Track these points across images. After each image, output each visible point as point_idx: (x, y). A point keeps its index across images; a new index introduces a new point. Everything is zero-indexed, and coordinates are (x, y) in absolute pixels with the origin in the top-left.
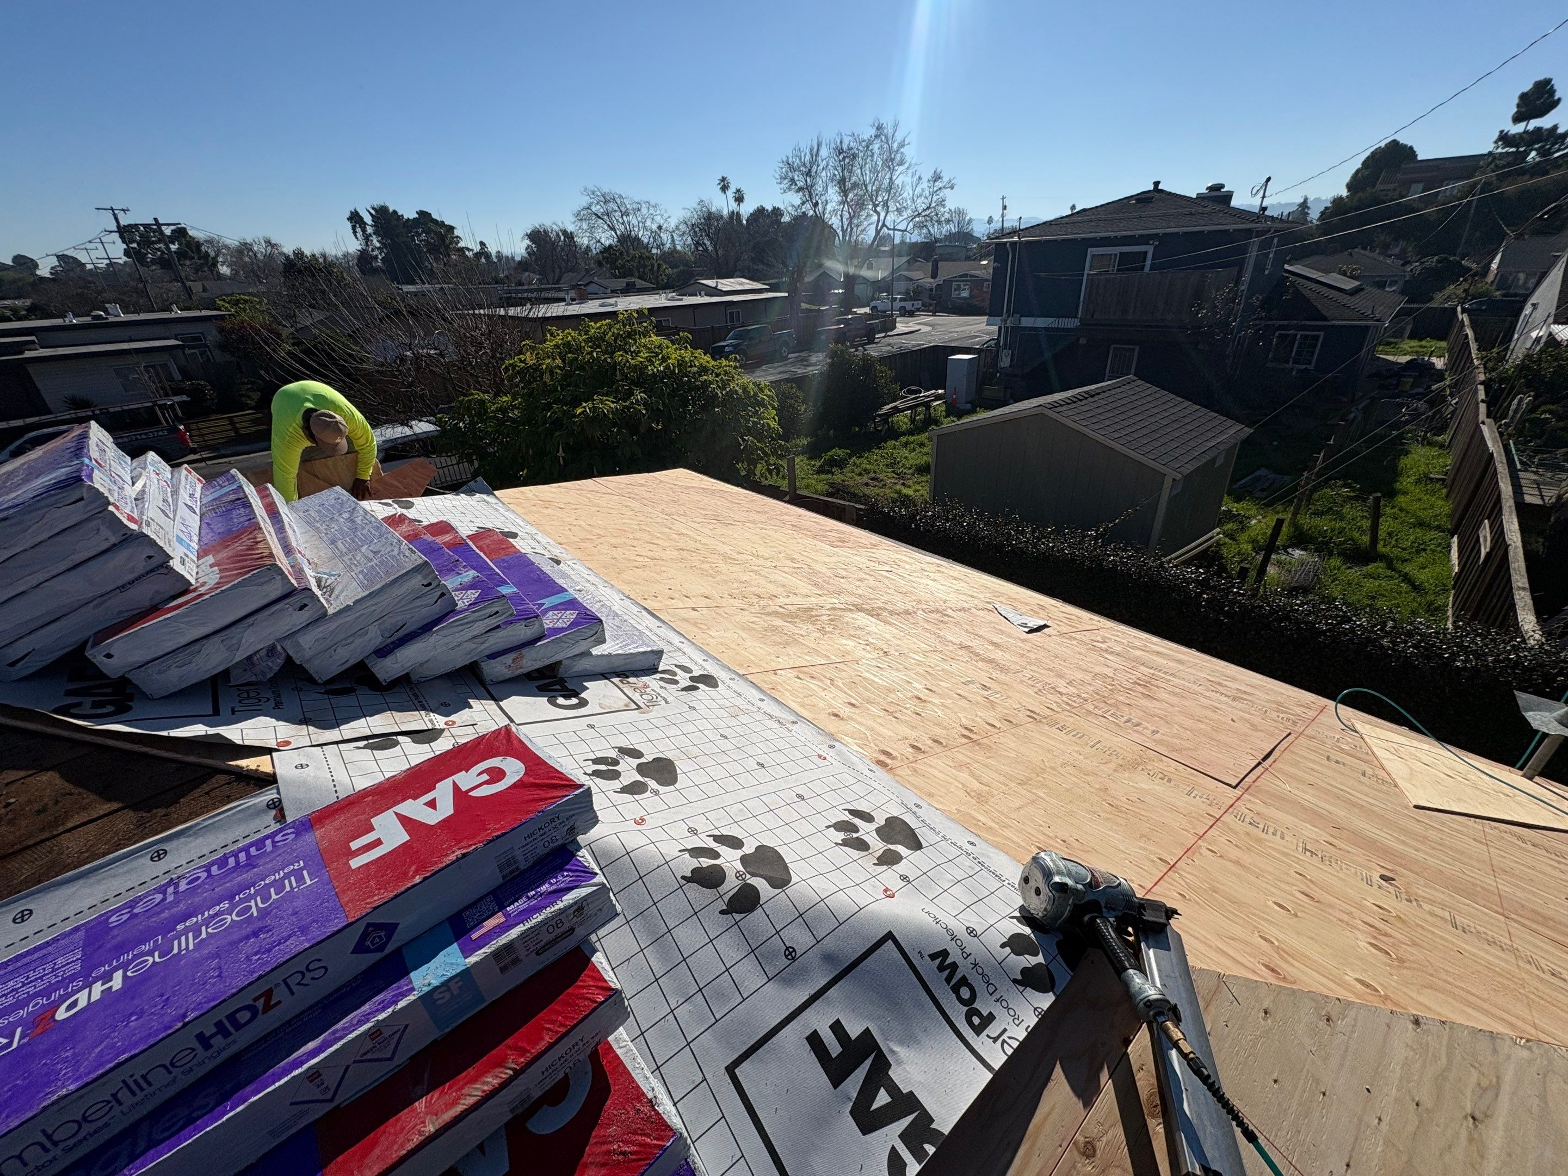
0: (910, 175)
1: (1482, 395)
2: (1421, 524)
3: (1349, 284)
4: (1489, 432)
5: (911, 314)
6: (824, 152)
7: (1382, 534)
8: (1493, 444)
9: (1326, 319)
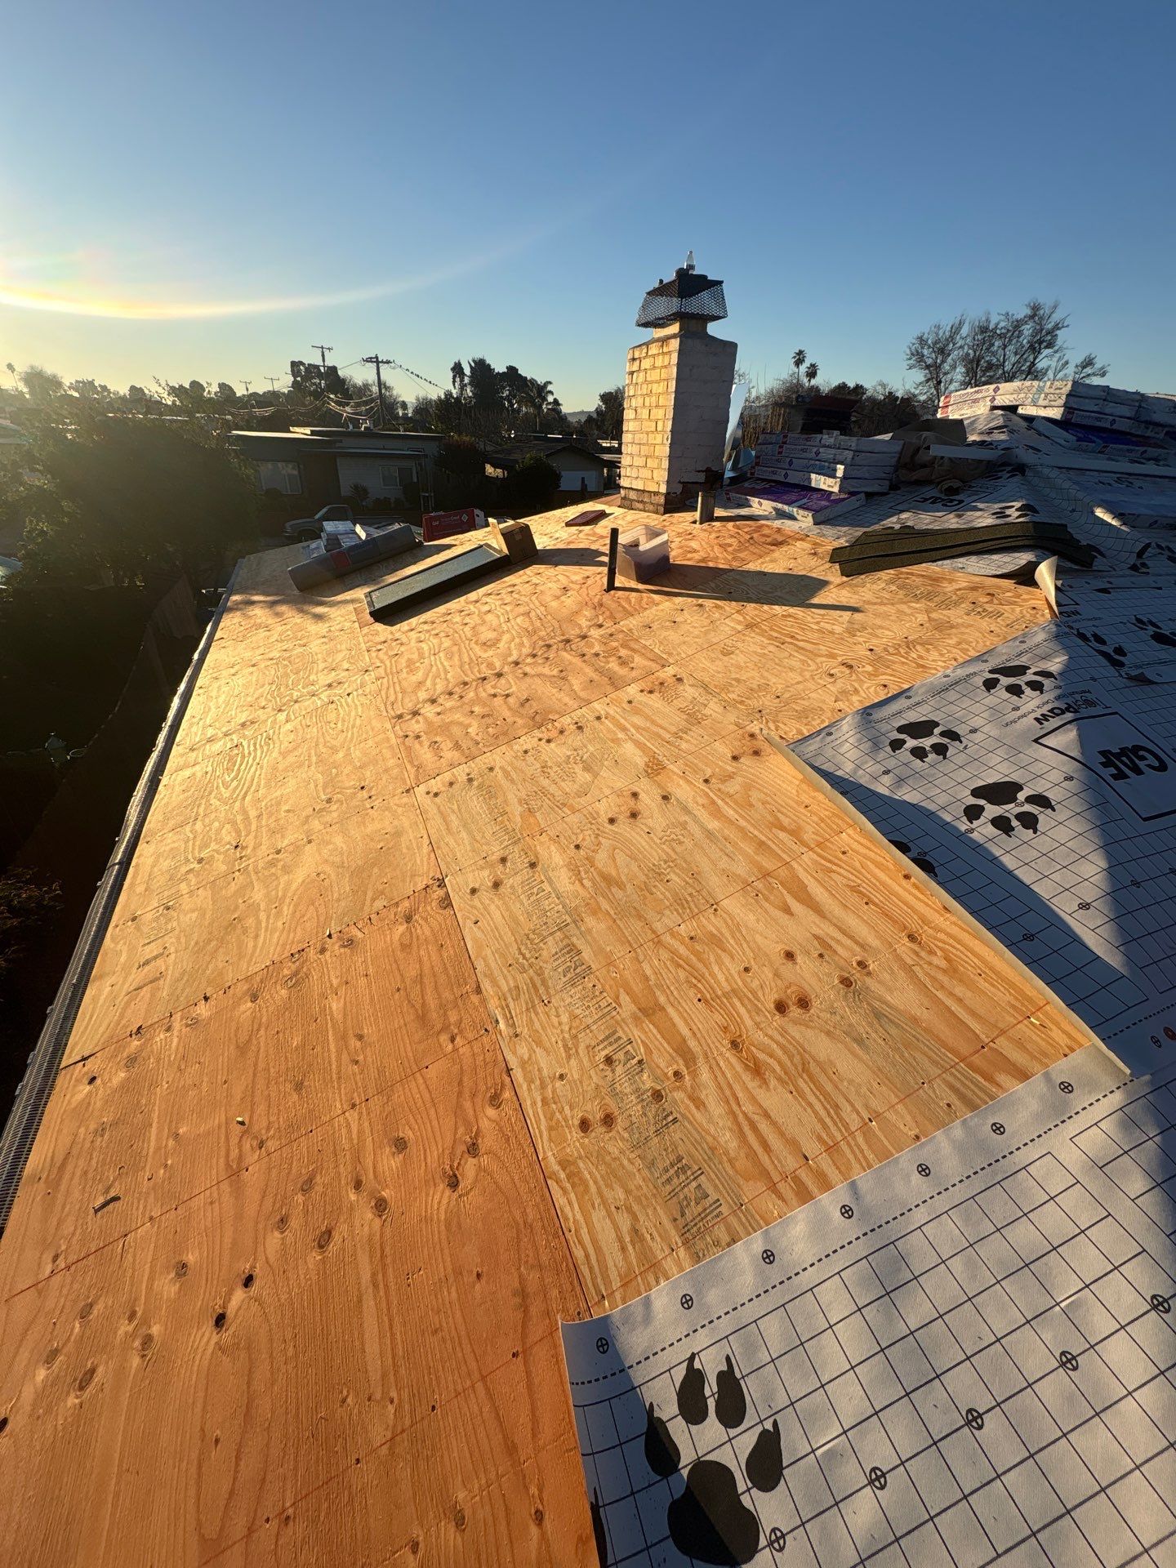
0: (1055, 359)
6: (965, 331)
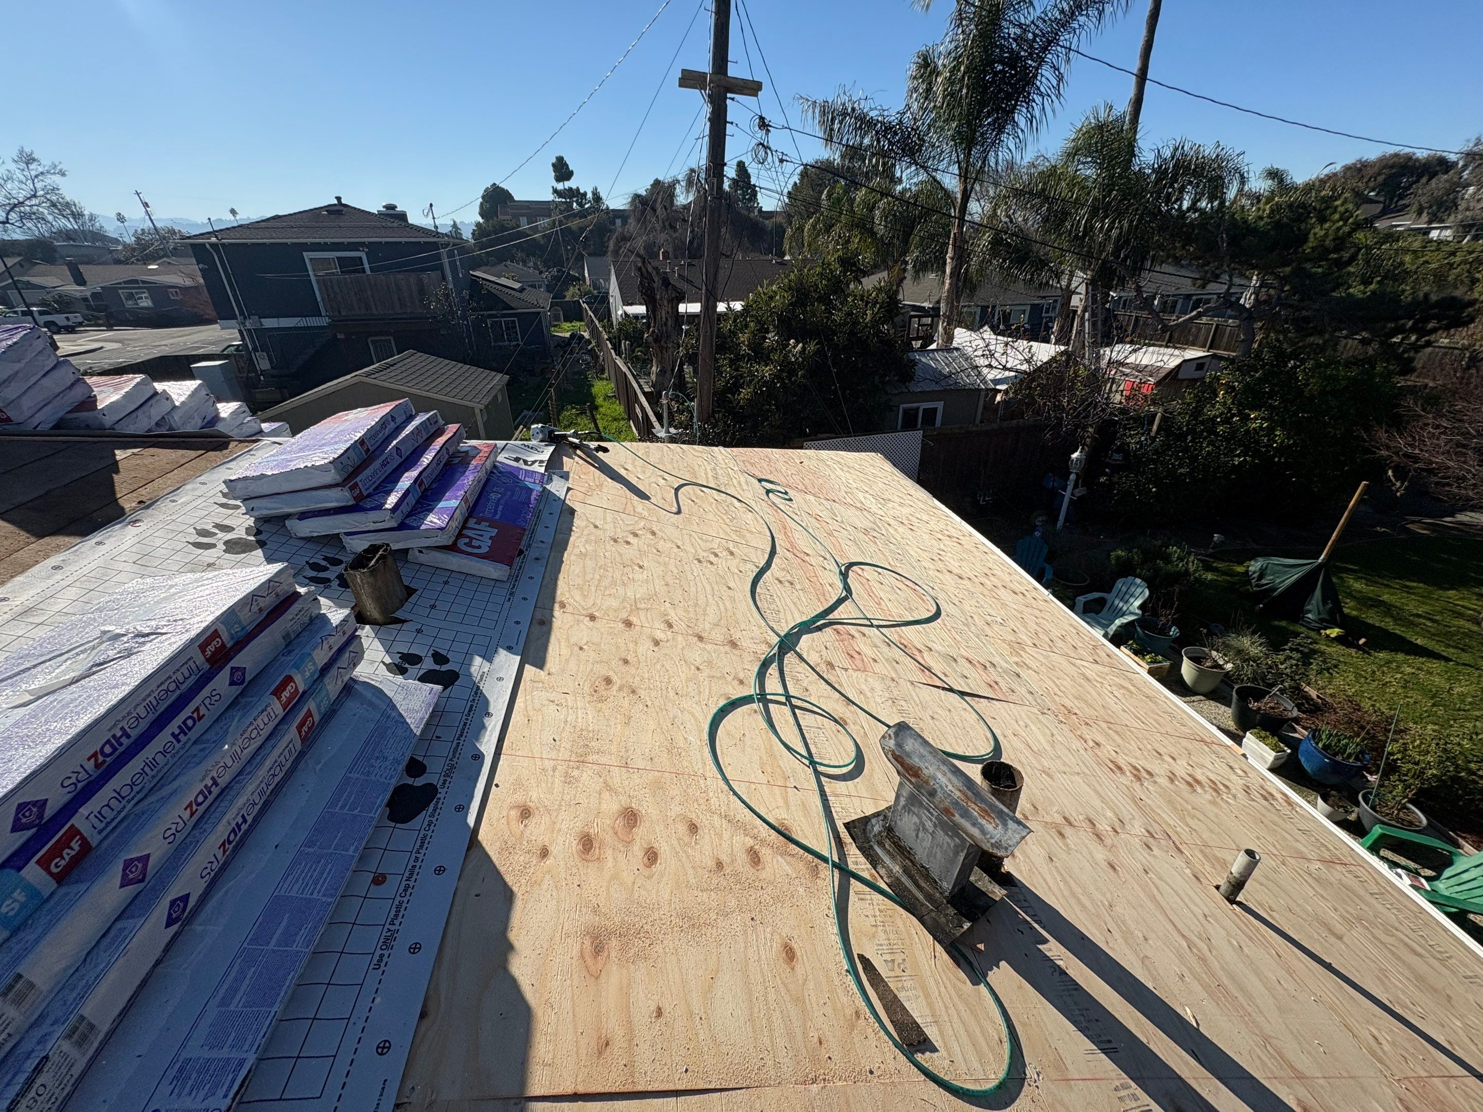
1: (610, 346)
2: (615, 419)
3: (517, 286)
4: (619, 362)
5: (70, 330)
7: (601, 429)
8: (624, 369)
9: (513, 309)
